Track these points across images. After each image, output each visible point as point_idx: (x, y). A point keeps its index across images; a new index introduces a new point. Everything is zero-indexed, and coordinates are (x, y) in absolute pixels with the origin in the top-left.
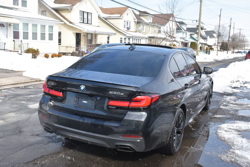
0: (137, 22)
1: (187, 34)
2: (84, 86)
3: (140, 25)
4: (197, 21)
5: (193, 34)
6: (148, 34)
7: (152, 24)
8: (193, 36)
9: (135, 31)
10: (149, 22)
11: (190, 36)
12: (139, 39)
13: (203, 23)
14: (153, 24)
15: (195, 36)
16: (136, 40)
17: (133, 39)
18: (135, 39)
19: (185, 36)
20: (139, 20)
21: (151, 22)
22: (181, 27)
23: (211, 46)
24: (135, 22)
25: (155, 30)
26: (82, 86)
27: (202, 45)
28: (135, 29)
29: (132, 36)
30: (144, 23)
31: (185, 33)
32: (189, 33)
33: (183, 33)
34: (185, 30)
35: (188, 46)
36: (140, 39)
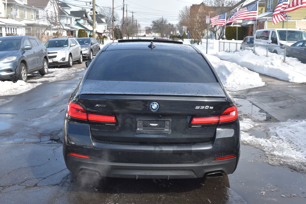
0: (7, 4)
1: (72, 19)
2: (157, 103)
3: (11, 8)
4: (90, 3)
5: (79, 20)
6: (25, 20)
7: (27, 7)
8: (79, 22)
9: (6, 17)
10: (24, 4)
11: (76, 22)
12: (14, 29)
13: (97, 6)
14: (29, 7)
15: (81, 22)
16: (10, 29)
17: (6, 28)
18: (8, 28)
19: (70, 22)
20: (9, 2)
21: (26, 3)
22: (63, 10)
23: (101, 34)
24: (5, 4)
25: (32, 15)
26: (153, 104)
27: (91, 33)
28: (6, 14)
29: (5, 24)
30: (17, 5)
31: (69, 18)
32: (74, 19)
33: (67, 18)
34: (69, 15)
35: (75, 35)
36: (16, 28)
